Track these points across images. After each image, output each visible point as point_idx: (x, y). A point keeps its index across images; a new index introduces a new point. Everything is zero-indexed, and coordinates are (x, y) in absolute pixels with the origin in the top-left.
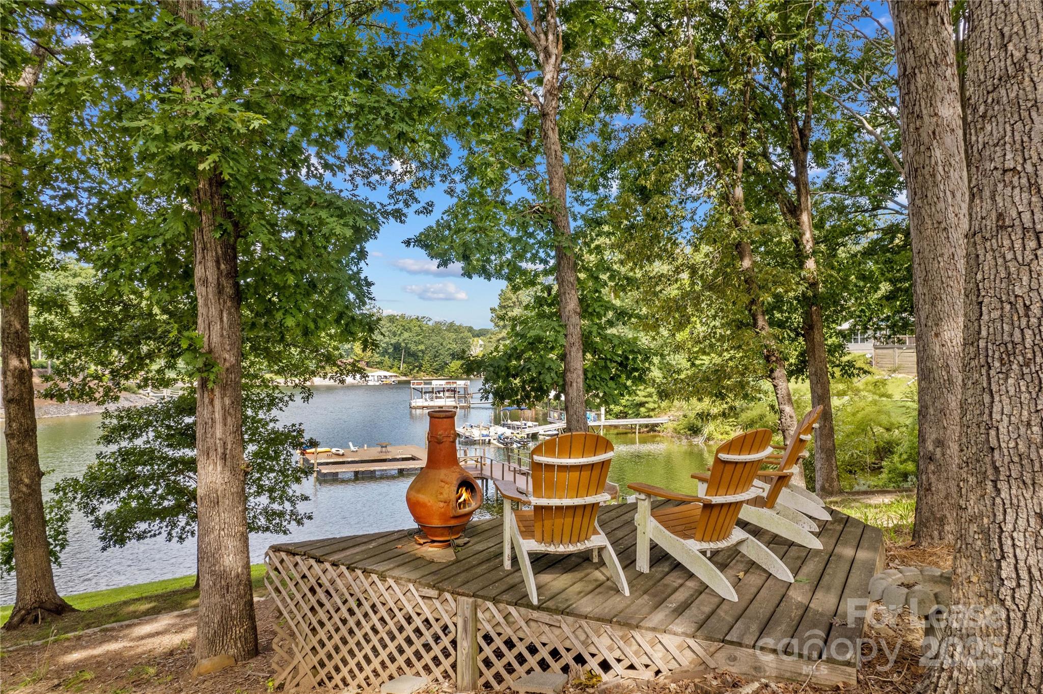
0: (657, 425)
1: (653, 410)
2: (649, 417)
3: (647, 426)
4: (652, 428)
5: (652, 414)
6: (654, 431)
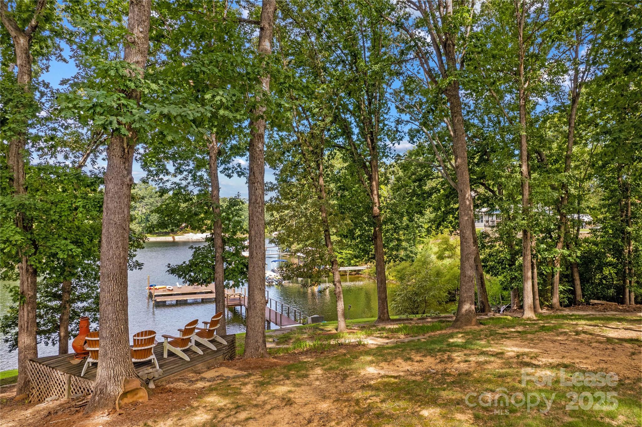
0: (360, 270)
1: (358, 262)
2: (356, 266)
4: (358, 272)
6: (359, 274)
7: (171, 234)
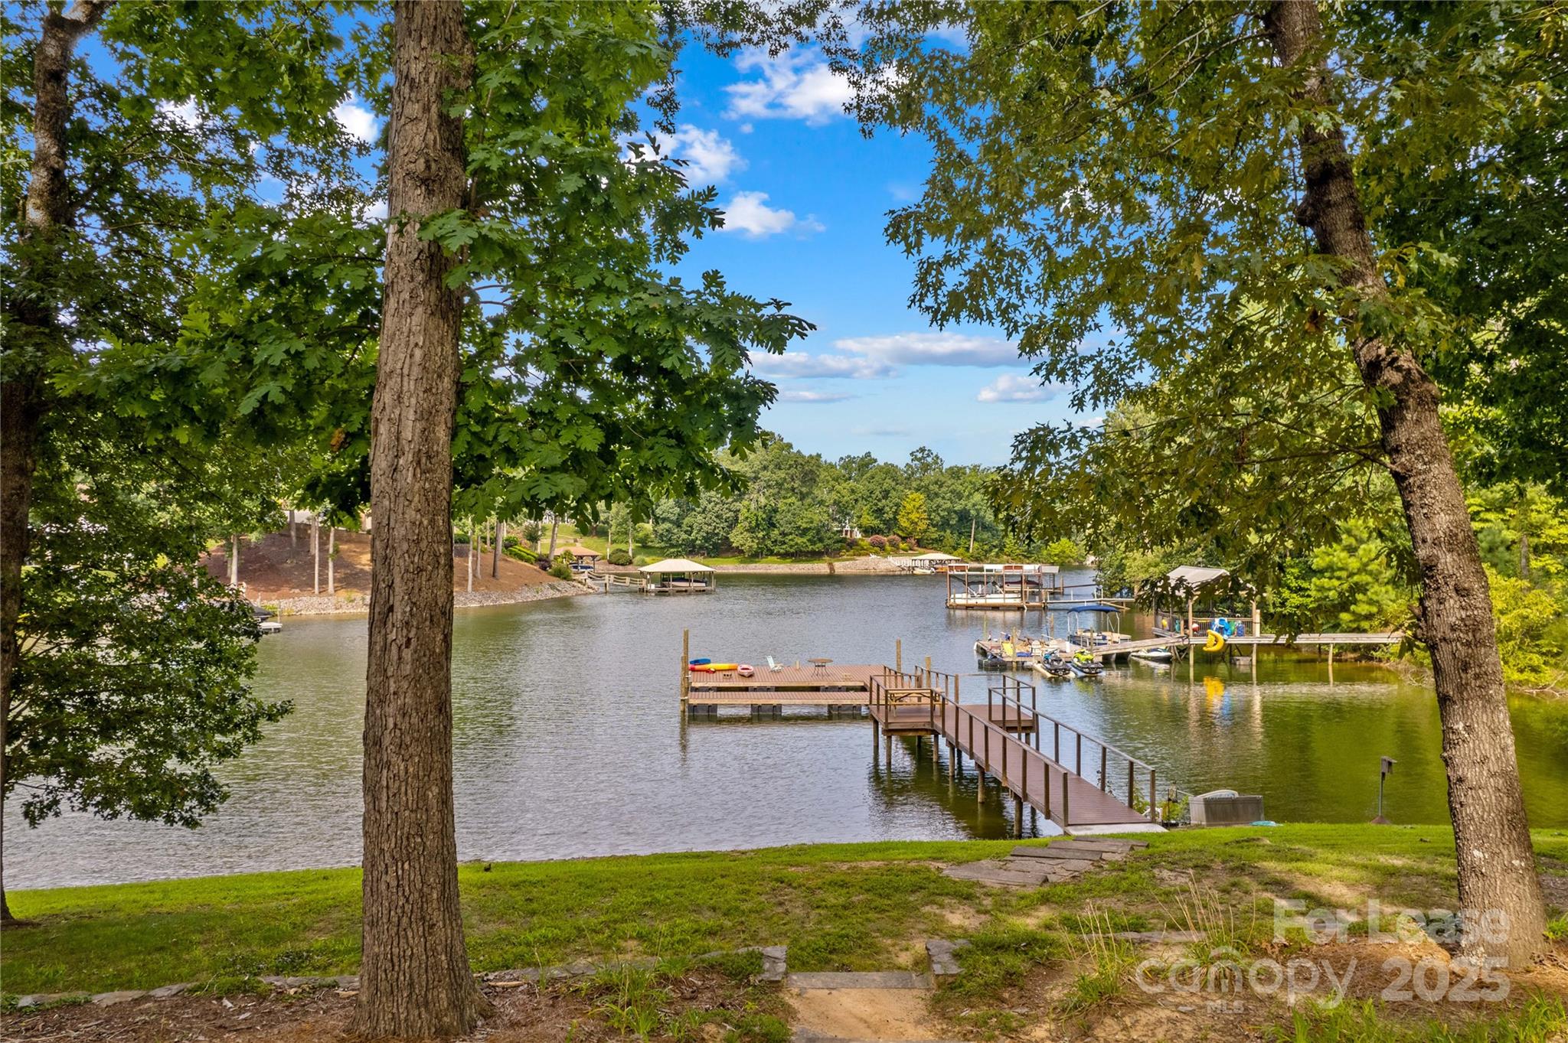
0: (1375, 647)
1: (1369, 617)
2: (1359, 630)
3: (1355, 648)
4: (1366, 652)
5: (1365, 624)
6: (1372, 658)
7: (826, 558)
